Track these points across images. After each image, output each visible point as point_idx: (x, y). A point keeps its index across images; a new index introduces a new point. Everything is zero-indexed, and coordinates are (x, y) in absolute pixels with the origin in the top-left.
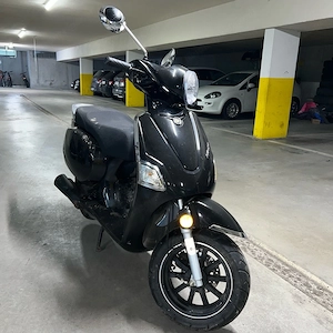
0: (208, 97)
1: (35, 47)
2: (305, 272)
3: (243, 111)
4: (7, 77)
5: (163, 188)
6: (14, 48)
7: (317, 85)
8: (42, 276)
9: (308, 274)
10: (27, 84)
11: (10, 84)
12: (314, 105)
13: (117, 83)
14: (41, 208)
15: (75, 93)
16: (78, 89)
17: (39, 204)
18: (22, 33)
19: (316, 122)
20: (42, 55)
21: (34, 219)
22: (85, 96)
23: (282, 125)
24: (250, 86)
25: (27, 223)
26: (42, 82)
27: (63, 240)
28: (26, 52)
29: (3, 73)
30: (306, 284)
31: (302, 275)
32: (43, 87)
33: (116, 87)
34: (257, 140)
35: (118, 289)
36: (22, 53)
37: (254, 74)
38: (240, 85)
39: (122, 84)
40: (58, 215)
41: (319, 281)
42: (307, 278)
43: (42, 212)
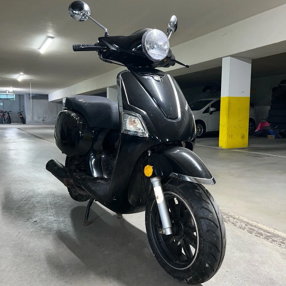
1: (31, 91)
3: (207, 130)
4: (6, 116)
6: (14, 92)
7: (268, 108)
10: (23, 121)
11: (9, 121)
14: (32, 197)
17: (30, 194)
18: (20, 77)
19: (271, 137)
20: (36, 97)
21: (26, 204)
23: (243, 137)
24: (211, 109)
25: (19, 207)
26: (36, 119)
27: (52, 218)
28: (23, 95)
29: (4, 113)
32: (37, 123)
34: (223, 150)
36: (20, 96)
37: (215, 100)
38: (204, 109)
40: (48, 201)
43: (33, 199)
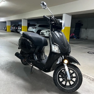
0: (46, 32)
2: (88, 76)
5: (60, 52)
7: (74, 29)
8: (17, 82)
9: (89, 76)
12: (74, 34)
13: (19, 28)
15: (5, 31)
16: (6, 30)
19: (75, 39)
22: (8, 32)
30: (90, 78)
31: (87, 76)
33: (18, 29)
35: (41, 84)
39: (21, 29)
41: (92, 77)
42: (89, 77)
